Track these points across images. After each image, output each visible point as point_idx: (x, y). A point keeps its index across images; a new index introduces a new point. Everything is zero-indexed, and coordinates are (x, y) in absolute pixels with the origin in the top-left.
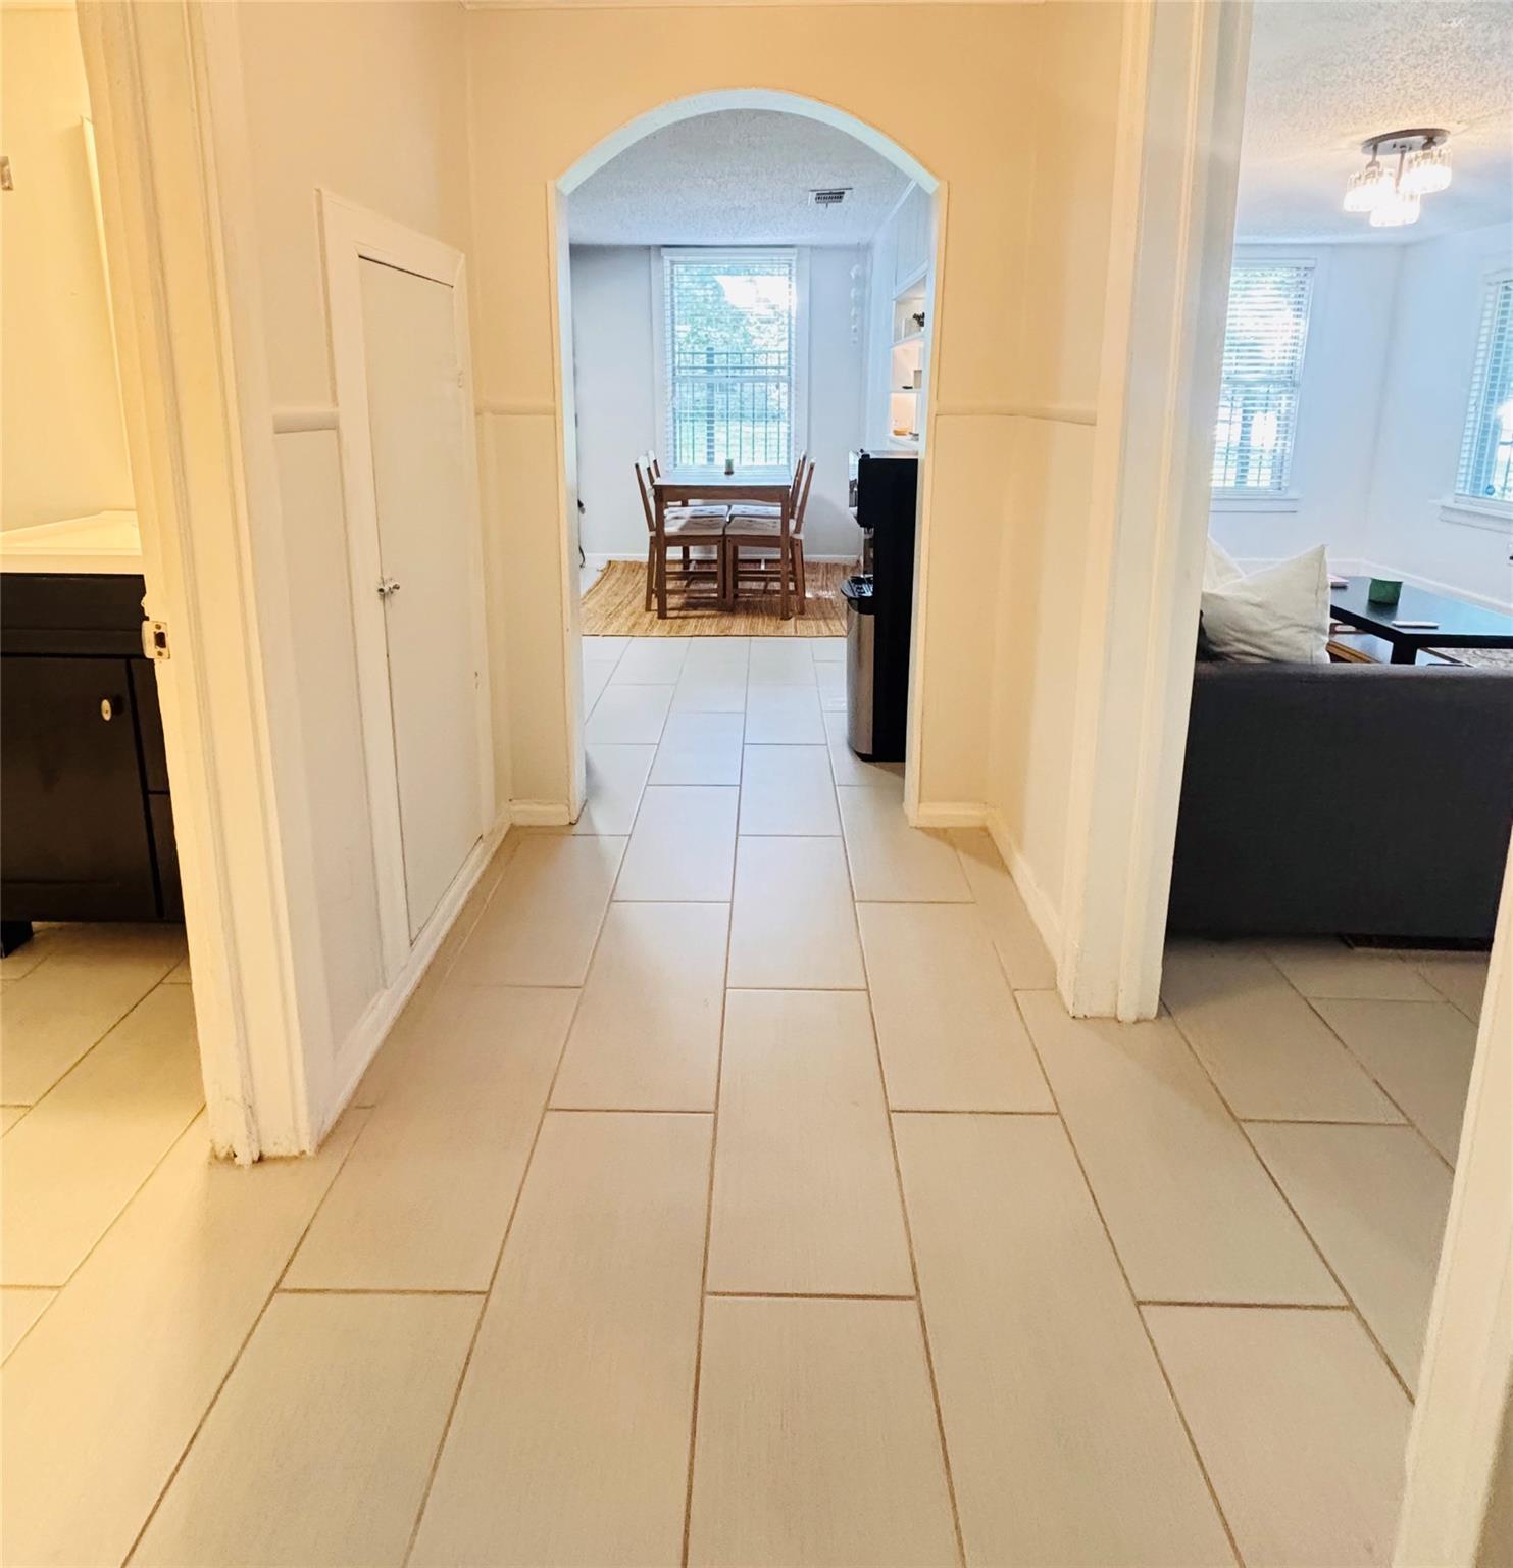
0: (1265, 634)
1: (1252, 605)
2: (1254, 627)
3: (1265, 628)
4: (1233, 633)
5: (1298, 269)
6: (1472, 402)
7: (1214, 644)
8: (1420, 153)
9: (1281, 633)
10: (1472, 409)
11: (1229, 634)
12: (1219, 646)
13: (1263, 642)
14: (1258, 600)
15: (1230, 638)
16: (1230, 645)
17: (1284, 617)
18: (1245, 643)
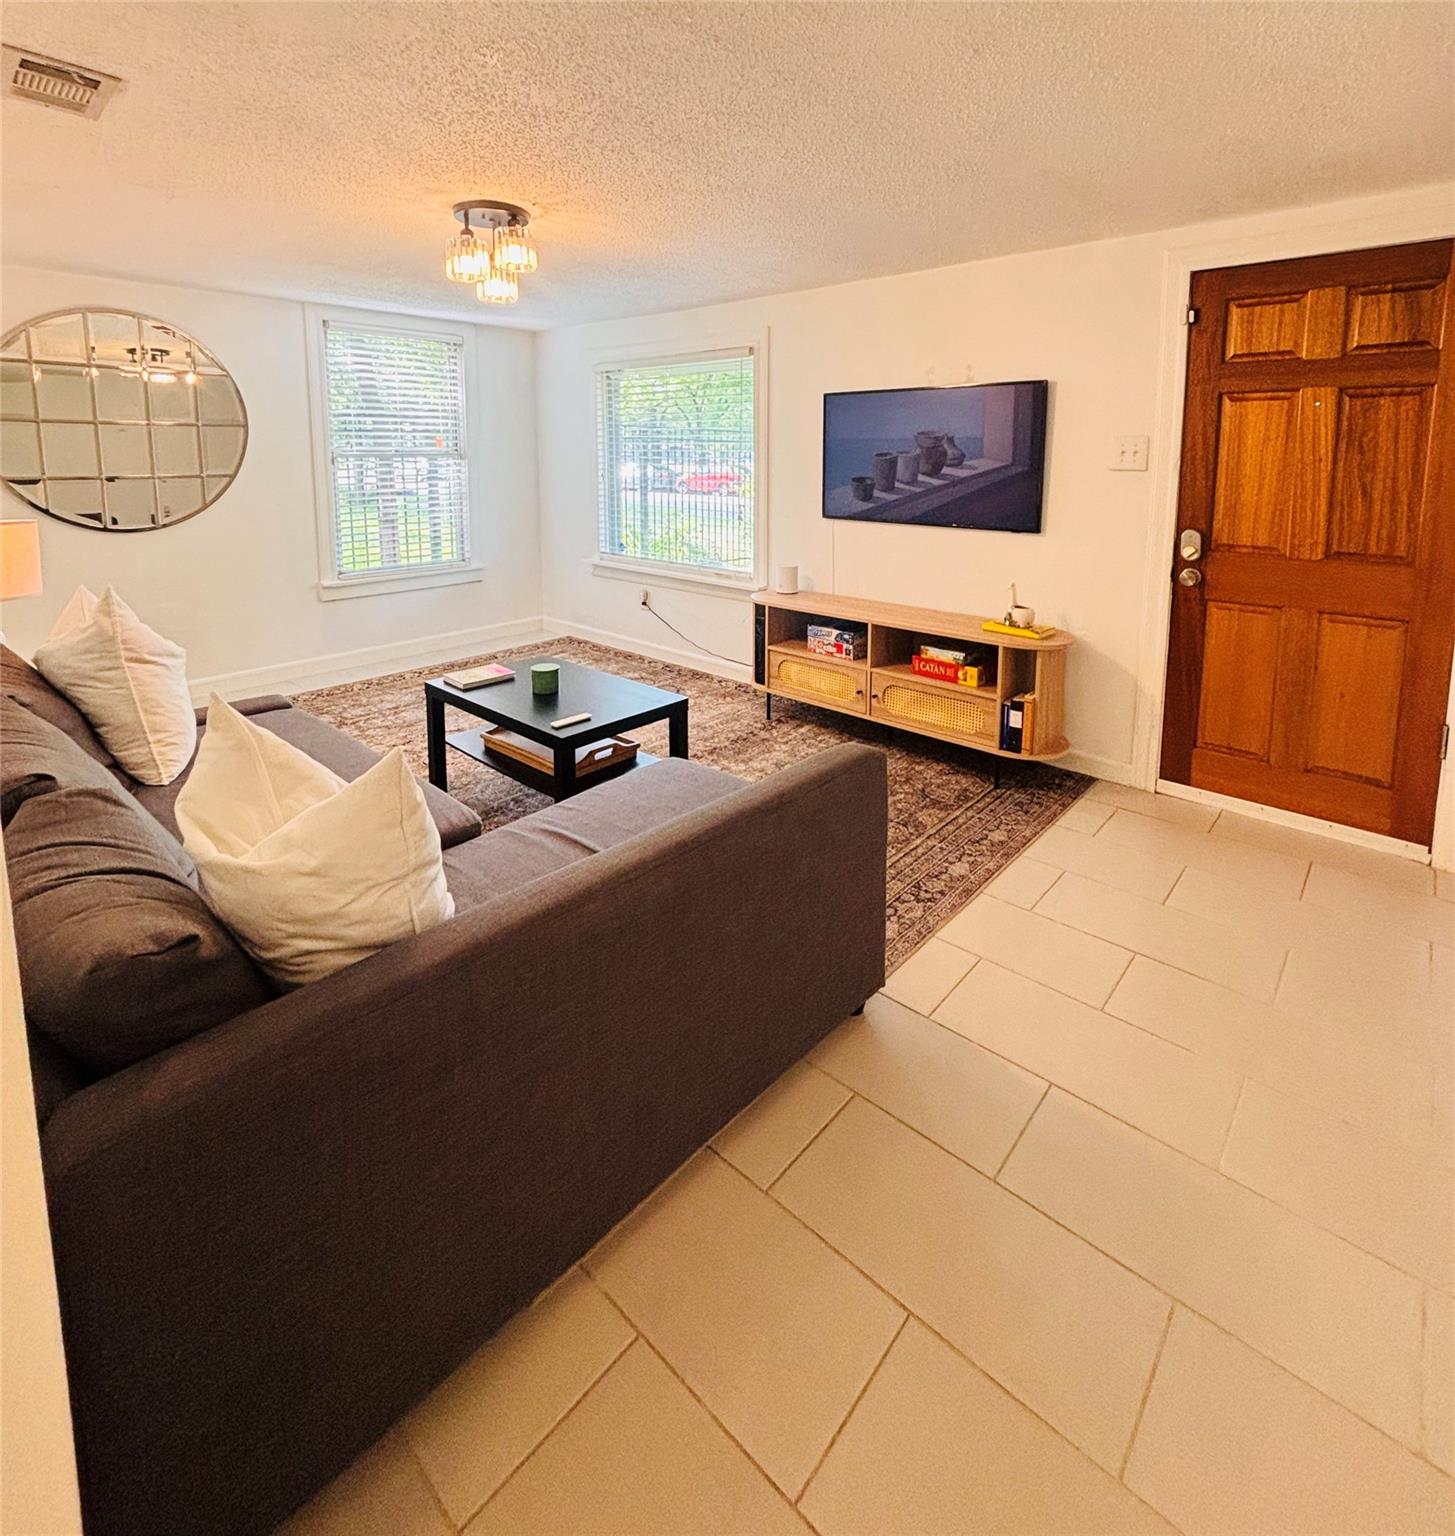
0: (334, 916)
1: (302, 874)
2: (314, 909)
3: (332, 908)
4: (283, 926)
5: (448, 344)
6: (600, 473)
7: (261, 948)
8: (507, 229)
9: (355, 907)
10: (601, 479)
11: (279, 930)
12: (266, 949)
13: (330, 929)
14: (312, 863)
15: (279, 934)
16: (281, 945)
17: (356, 882)
18: (305, 937)
